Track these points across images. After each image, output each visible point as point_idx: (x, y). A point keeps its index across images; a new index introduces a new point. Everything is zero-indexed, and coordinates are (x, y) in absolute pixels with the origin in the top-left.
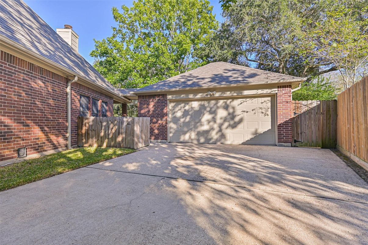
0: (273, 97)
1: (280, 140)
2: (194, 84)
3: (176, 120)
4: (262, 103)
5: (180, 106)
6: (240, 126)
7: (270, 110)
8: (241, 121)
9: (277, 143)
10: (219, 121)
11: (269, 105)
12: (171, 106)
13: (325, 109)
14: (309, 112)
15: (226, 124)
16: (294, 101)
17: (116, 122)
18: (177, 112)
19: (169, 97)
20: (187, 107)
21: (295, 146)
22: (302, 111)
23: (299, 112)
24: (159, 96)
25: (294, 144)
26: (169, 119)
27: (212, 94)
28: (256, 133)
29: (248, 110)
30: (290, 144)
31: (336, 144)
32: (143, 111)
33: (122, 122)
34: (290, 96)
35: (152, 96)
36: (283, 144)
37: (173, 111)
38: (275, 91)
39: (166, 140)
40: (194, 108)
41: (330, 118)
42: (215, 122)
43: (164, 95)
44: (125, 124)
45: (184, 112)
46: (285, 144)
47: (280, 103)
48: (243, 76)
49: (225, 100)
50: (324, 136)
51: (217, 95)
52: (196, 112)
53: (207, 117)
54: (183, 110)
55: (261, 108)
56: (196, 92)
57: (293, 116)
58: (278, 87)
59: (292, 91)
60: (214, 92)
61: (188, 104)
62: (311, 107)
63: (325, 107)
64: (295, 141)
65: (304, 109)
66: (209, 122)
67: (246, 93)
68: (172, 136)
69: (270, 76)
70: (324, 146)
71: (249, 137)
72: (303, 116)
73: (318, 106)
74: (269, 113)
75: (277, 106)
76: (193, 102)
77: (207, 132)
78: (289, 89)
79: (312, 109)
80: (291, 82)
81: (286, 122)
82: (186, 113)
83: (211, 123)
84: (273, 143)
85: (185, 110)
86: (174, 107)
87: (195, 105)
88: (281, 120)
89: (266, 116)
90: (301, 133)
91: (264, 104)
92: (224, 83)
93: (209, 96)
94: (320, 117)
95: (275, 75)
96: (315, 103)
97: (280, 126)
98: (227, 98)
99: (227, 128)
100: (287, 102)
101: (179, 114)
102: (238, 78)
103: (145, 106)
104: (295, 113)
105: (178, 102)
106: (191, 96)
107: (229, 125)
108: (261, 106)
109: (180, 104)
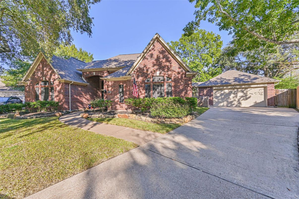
0: (265, 88)
1: (268, 105)
2: (226, 83)
3: (217, 97)
4: (259, 90)
5: (219, 92)
6: (249, 99)
7: (263, 93)
8: (249, 97)
9: (267, 106)
10: (238, 97)
11: (263, 91)
12: (214, 92)
13: (291, 92)
14: (283, 94)
15: (242, 99)
16: (275, 89)
17: (200, 98)
18: (217, 94)
19: (214, 88)
20: (222, 92)
21: (276, 107)
22: (279, 93)
23: (278, 94)
24: (209, 87)
25: (275, 106)
26: (214, 97)
27: (235, 87)
28: (256, 103)
29: (252, 93)
30: (273, 106)
31: (296, 106)
32: (201, 94)
33: (203, 98)
34: (273, 87)
35: (206, 88)
36: (270, 106)
37: (215, 94)
38: (266, 85)
39: (213, 105)
40: (226, 92)
41: (293, 96)
42: (237, 97)
43: (211, 87)
44: (204, 99)
45: (220, 94)
46: (271, 106)
47: (269, 90)
48: (250, 79)
49: (242, 89)
50: (290, 103)
51: (238, 87)
52: (227, 94)
53: (232, 95)
54: (220, 93)
55: (259, 92)
56: (227, 86)
57: (275, 95)
58: (268, 84)
59: (274, 85)
60: (236, 86)
61: (223, 91)
62: (284, 91)
63: (290, 91)
64: (276, 105)
65: (280, 93)
66: (234, 97)
67: (252, 86)
68: (215, 104)
69: (263, 79)
70: (290, 107)
71: (252, 104)
72: (280, 95)
73: (287, 91)
74: (263, 94)
75: (267, 91)
76: (225, 90)
77: (232, 102)
78: (273, 84)
79: (284, 92)
80: (274, 82)
81: (271, 98)
82: (221, 95)
83: (235, 98)
84: (265, 106)
85: (221, 93)
86: (216, 92)
87: (227, 91)
88: (269, 97)
89: (262, 95)
90: (279, 102)
91: (261, 90)
92: (241, 82)
93: (233, 87)
94: (288, 96)
95: (266, 79)
96: (285, 90)
97: (268, 99)
98: (243, 88)
99: (242, 100)
100: (272, 90)
101: (218, 95)
102: (247, 80)
103: (202, 92)
104: (276, 94)
105: (218, 90)
106: (225, 88)
107: (243, 99)
108: (259, 91)
109: (219, 91)
